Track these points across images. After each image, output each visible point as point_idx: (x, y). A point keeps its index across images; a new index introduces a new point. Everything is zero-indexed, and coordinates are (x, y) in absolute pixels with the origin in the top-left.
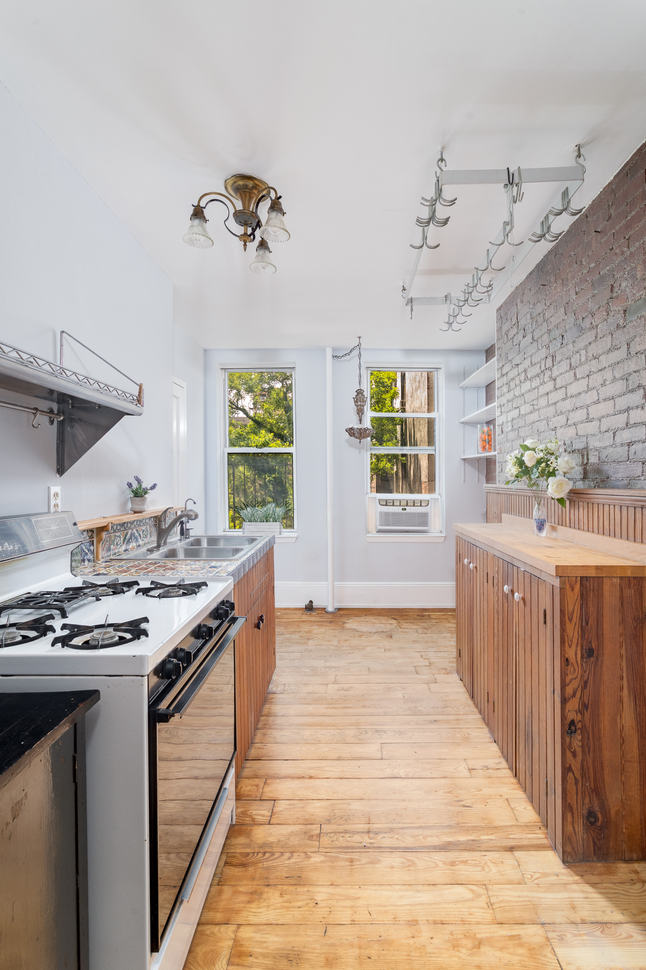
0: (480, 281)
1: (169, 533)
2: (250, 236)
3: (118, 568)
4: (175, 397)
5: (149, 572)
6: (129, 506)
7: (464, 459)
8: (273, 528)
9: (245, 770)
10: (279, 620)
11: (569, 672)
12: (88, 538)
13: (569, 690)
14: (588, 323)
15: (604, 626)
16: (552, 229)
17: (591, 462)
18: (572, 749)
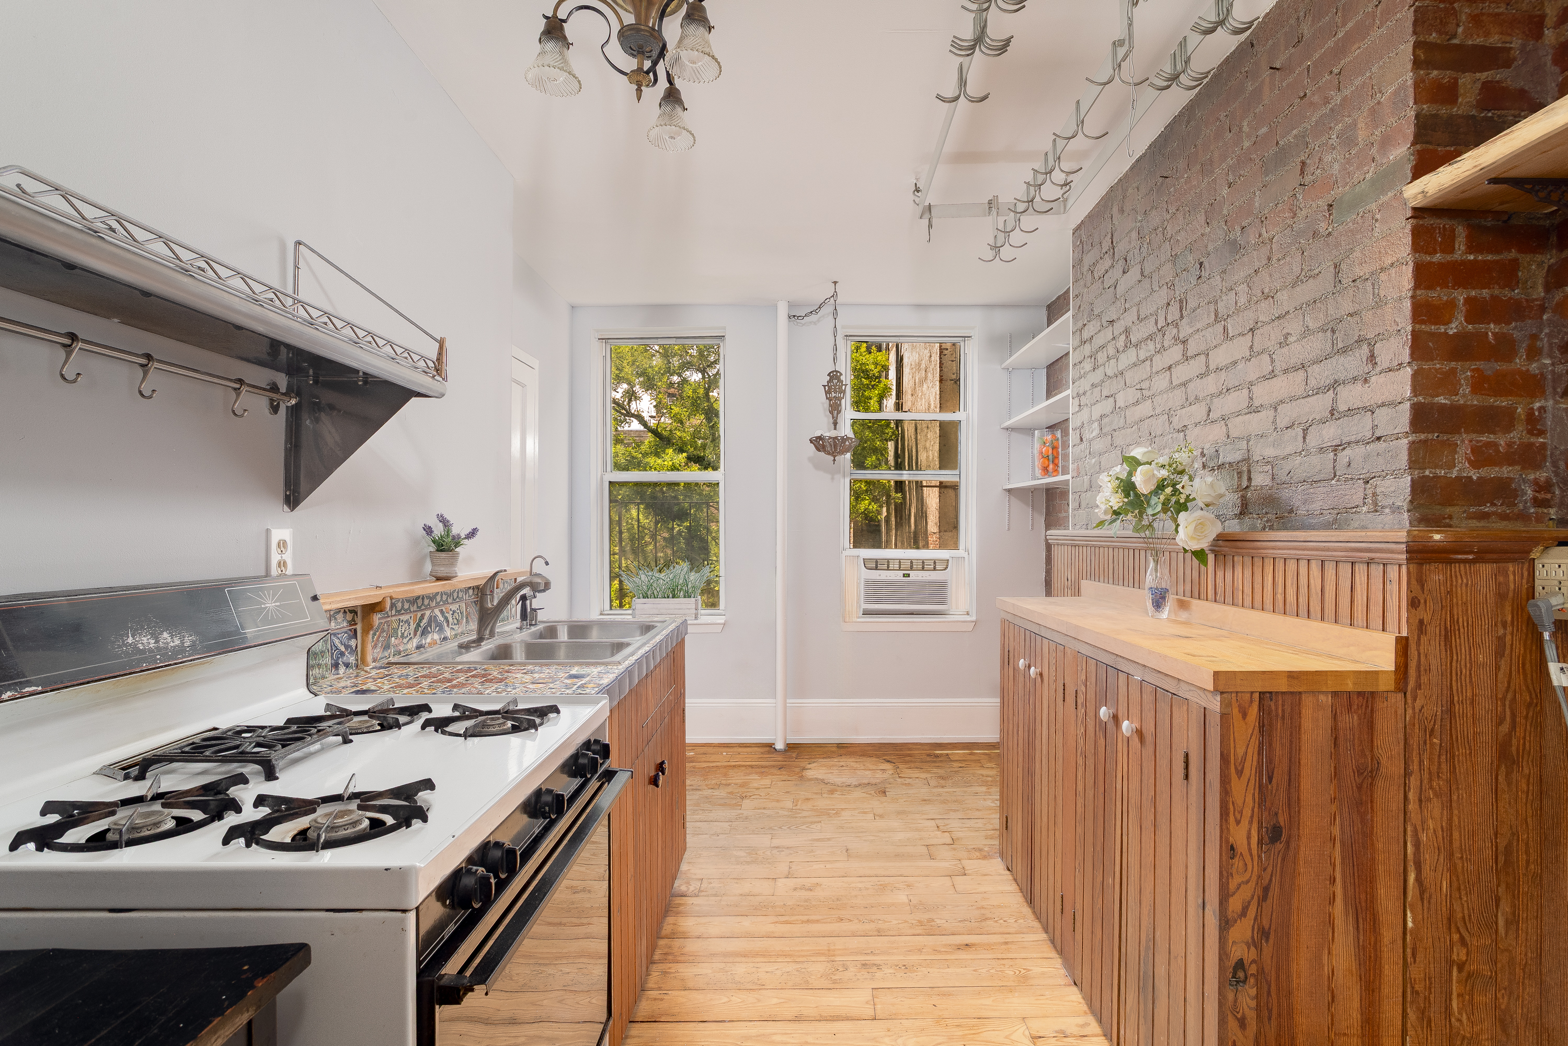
0: (1059, 162)
1: (498, 616)
2: (647, 72)
3: (397, 680)
4: (518, 383)
5: (454, 686)
6: (428, 567)
7: (1009, 491)
8: (683, 607)
9: (629, 1041)
10: (692, 764)
11: (1234, 871)
12: (345, 624)
13: (1235, 904)
14: (1252, 236)
15: (1302, 784)
16: (1193, 64)
17: (1256, 484)
18: (1238, 1013)
